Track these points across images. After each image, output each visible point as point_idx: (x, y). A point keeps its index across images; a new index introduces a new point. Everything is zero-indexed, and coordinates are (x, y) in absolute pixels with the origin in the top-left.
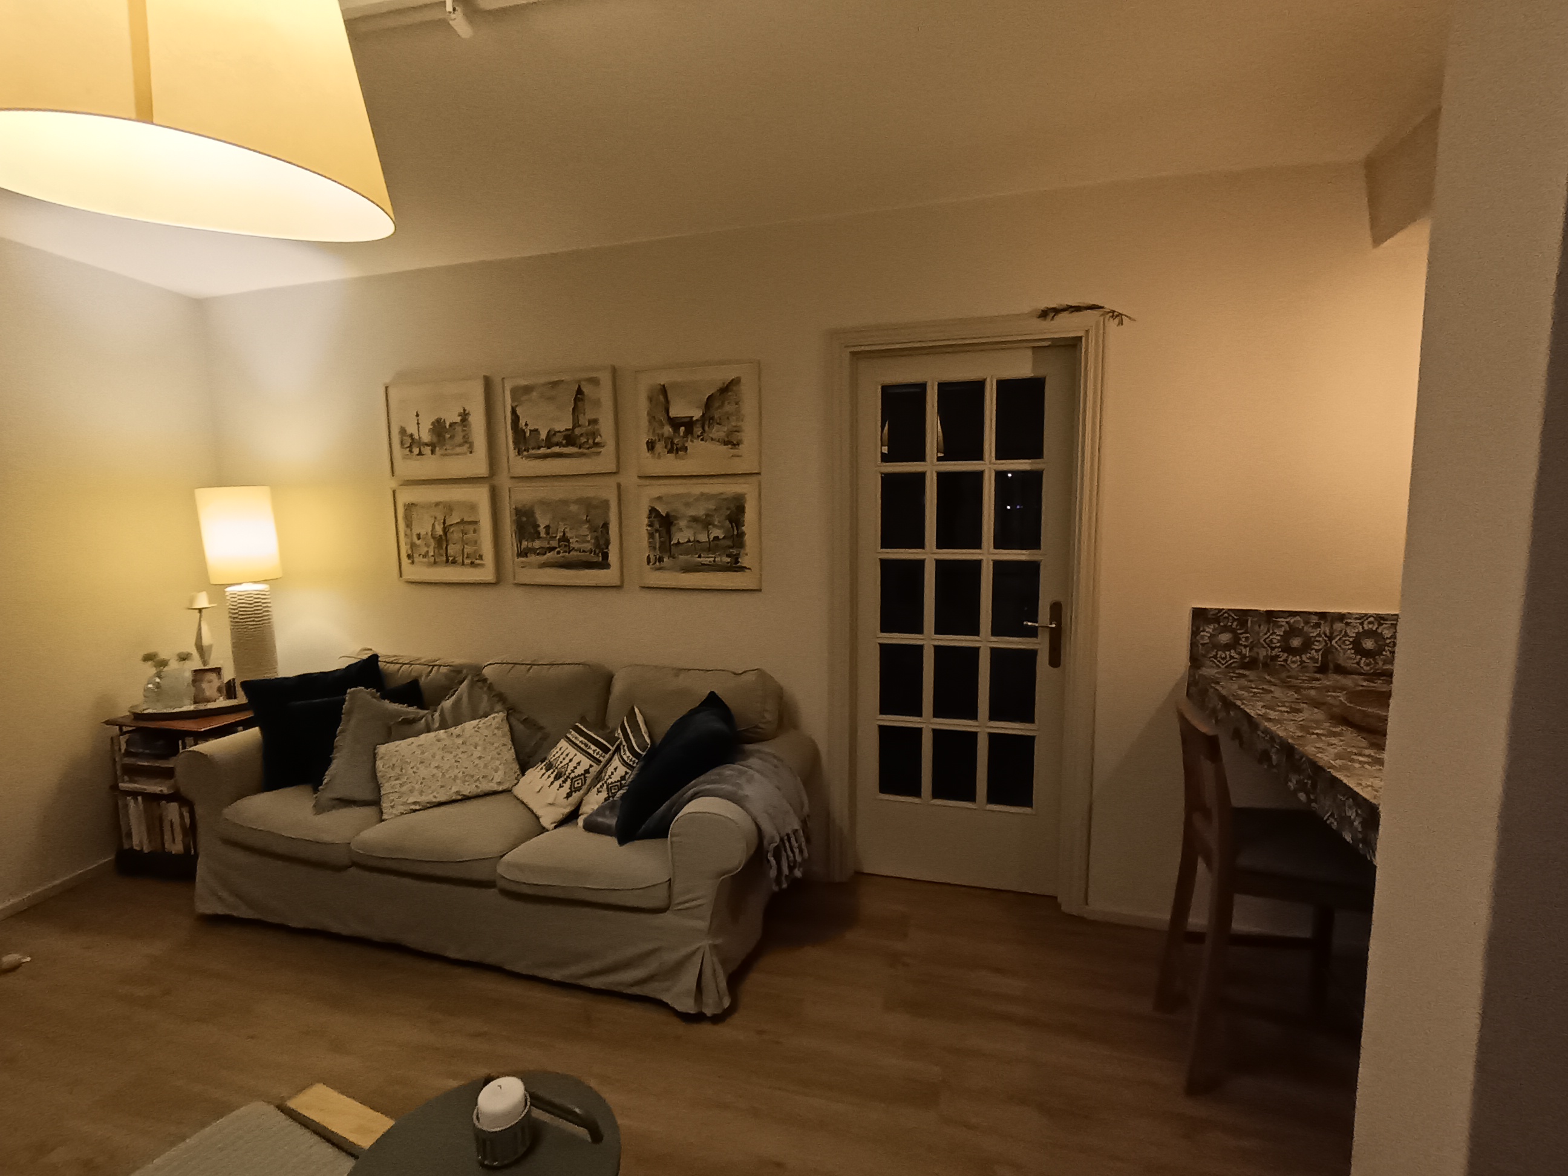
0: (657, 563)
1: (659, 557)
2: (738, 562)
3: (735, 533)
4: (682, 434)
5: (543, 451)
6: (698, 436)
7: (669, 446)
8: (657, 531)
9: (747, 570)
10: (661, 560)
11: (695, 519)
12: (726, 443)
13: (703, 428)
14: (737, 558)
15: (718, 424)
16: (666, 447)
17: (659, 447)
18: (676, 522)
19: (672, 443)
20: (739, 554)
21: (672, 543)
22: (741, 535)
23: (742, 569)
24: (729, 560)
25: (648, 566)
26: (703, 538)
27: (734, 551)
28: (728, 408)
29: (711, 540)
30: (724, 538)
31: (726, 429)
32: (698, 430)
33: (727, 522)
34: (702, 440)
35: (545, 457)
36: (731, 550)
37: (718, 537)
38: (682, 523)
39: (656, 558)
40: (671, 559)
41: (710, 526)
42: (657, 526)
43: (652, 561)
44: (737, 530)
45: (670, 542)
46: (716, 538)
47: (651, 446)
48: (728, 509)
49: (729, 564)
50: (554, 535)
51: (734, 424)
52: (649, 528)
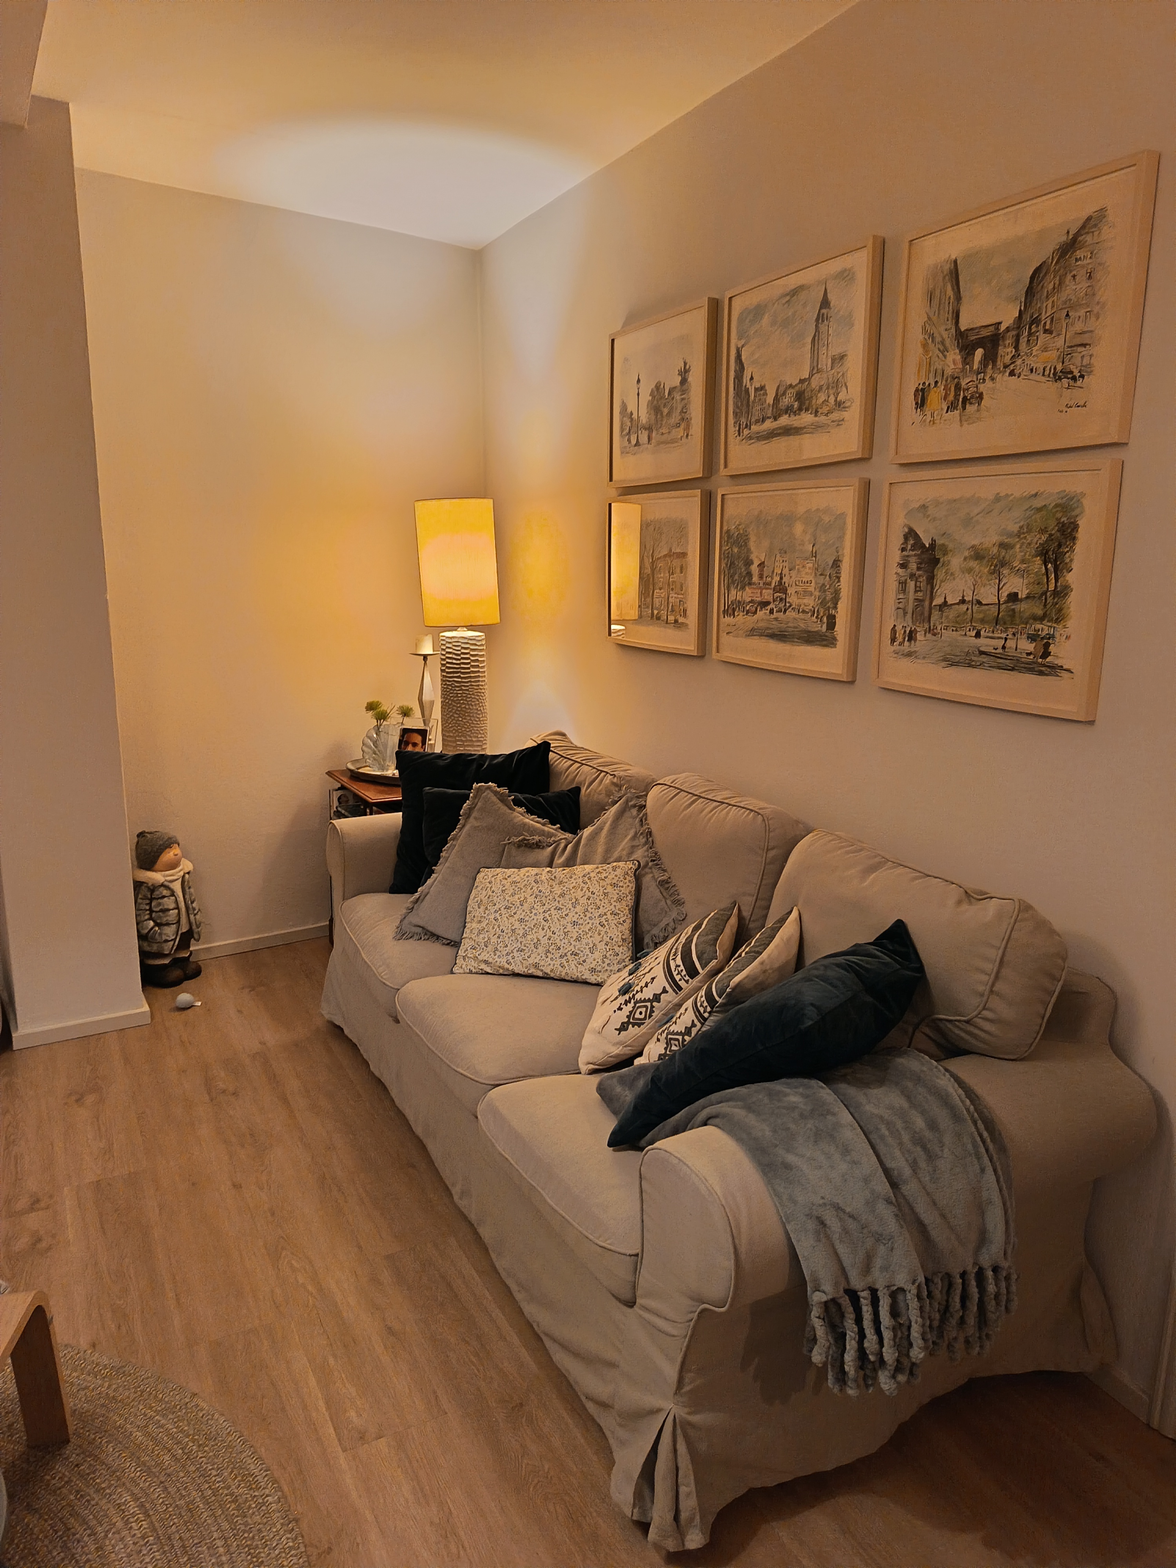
0: (906, 643)
1: (911, 632)
2: (1049, 654)
3: (1052, 587)
4: (976, 367)
5: (769, 425)
6: (1006, 367)
7: (951, 397)
8: (912, 576)
9: (1065, 674)
10: (911, 636)
11: (978, 555)
12: (1057, 378)
13: (1016, 348)
14: (1047, 645)
15: (1046, 331)
16: (945, 399)
17: (935, 397)
18: (946, 558)
19: (958, 387)
20: (1052, 637)
21: (934, 604)
22: (1061, 593)
23: (1054, 670)
24: (1030, 647)
25: (893, 648)
26: (988, 595)
27: (1044, 629)
28: (1074, 289)
29: (1002, 600)
30: (1028, 597)
31: (1060, 342)
32: (1006, 352)
33: (1038, 560)
34: (1012, 374)
35: (771, 435)
36: (1039, 626)
37: (1016, 594)
38: (955, 562)
39: (905, 632)
40: (929, 636)
41: (1005, 571)
42: (913, 566)
43: (900, 638)
44: (1056, 580)
45: (932, 599)
46: (1013, 597)
47: (921, 399)
48: (1043, 531)
49: (1032, 657)
50: (769, 579)
51: (1079, 326)
52: (900, 571)
